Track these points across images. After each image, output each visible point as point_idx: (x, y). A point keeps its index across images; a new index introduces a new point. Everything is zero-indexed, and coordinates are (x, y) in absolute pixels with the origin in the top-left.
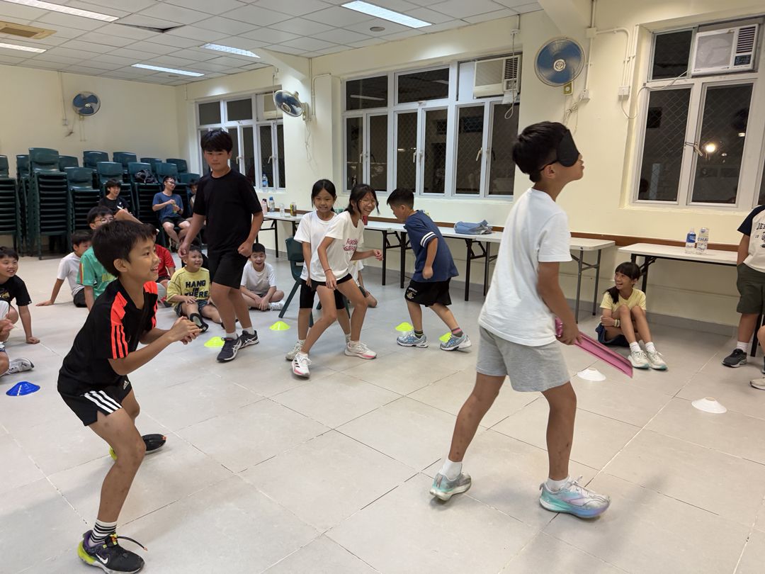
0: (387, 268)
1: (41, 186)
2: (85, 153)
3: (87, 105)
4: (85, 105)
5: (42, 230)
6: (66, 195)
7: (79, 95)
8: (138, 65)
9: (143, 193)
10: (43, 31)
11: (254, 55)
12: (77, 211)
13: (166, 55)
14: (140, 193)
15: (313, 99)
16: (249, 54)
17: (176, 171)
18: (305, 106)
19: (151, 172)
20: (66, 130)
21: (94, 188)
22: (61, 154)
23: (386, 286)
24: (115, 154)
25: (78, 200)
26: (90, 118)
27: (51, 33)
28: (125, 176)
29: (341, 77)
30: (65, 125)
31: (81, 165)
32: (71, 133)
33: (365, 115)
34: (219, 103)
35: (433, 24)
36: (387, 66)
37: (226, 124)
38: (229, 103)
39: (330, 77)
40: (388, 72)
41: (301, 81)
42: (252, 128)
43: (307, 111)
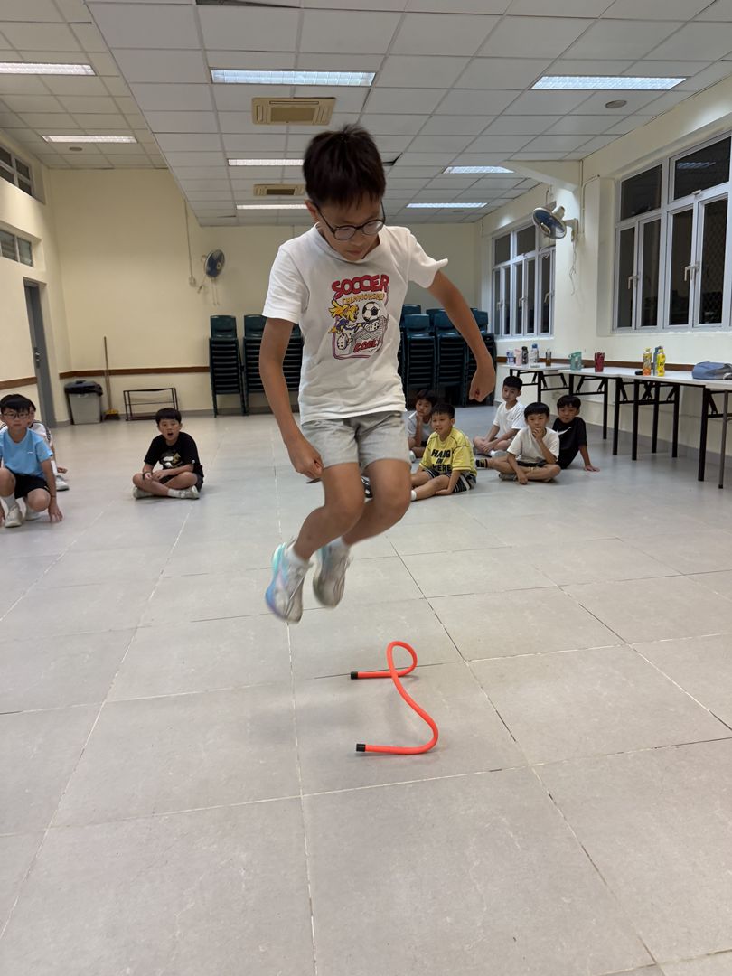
9: (415, 348)
10: (296, 186)
11: (507, 171)
13: (424, 189)
14: (411, 348)
15: (582, 213)
16: (500, 170)
23: (618, 457)
29: (615, 178)
33: (638, 222)
34: (509, 235)
35: (688, 77)
36: (659, 150)
37: (515, 259)
38: (518, 234)
39: (598, 181)
40: (661, 159)
41: (573, 192)
42: (535, 261)
43: (576, 230)
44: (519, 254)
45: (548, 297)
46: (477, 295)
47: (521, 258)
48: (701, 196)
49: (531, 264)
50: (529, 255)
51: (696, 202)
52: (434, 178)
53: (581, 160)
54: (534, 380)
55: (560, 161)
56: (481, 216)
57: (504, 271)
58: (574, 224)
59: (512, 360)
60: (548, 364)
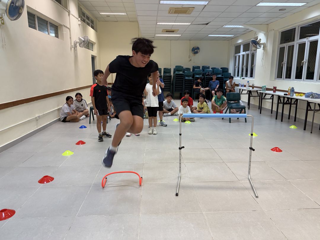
0: (284, 113)
1: (176, 77)
2: (193, 67)
3: (196, 51)
4: (195, 50)
5: (175, 91)
6: (183, 80)
7: (194, 48)
8: (209, 35)
10: (176, 30)
11: (243, 27)
12: (185, 85)
13: (215, 31)
15: (267, 41)
16: (240, 26)
17: (222, 72)
18: (264, 44)
19: (212, 73)
20: (189, 59)
21: (192, 78)
22: (185, 67)
23: (277, 120)
24: (203, 66)
25: (186, 82)
26: (197, 55)
27: (178, 30)
28: (203, 74)
29: (279, 31)
30: (189, 58)
31: (191, 71)
32: (191, 60)
33: (286, 45)
34: (241, 45)
35: (307, 3)
36: (295, 24)
37: (242, 53)
39: (273, 31)
40: (296, 26)
42: (249, 54)
43: (264, 46)
45: (253, 66)
46: (228, 63)
47: (244, 53)
48: (309, 39)
50: (247, 52)
51: (307, 41)
52: (219, 28)
53: (268, 24)
55: (261, 24)
56: (231, 39)
60: (253, 88)
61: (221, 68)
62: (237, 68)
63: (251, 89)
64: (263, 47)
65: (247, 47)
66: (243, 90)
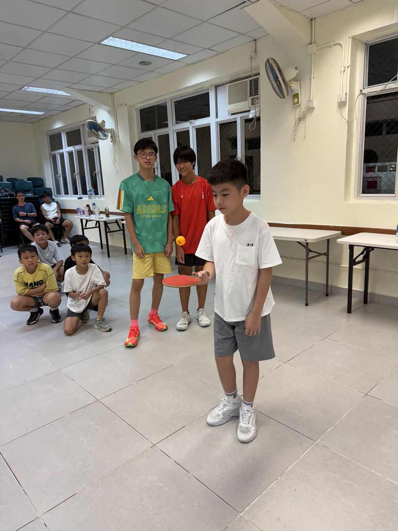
15: (117, 125)
16: (61, 93)
17: (32, 187)
19: (12, 188)
29: (135, 106)
33: (154, 134)
34: (61, 134)
35: (188, 55)
36: (165, 95)
37: (66, 149)
38: (67, 134)
39: (126, 107)
40: (166, 99)
41: (108, 112)
42: (82, 151)
43: (113, 135)
44: (68, 146)
45: (95, 174)
46: (41, 169)
47: (71, 149)
48: (194, 123)
49: (80, 153)
50: (78, 147)
51: (192, 126)
52: (13, 92)
53: (112, 94)
54: (96, 225)
55: (100, 92)
56: (37, 120)
57: (59, 155)
58: (111, 131)
59: (82, 213)
60: (108, 216)
61: (29, 179)
62: (61, 177)
63: (104, 218)
64: (111, 137)
65: (74, 137)
66: (87, 221)
